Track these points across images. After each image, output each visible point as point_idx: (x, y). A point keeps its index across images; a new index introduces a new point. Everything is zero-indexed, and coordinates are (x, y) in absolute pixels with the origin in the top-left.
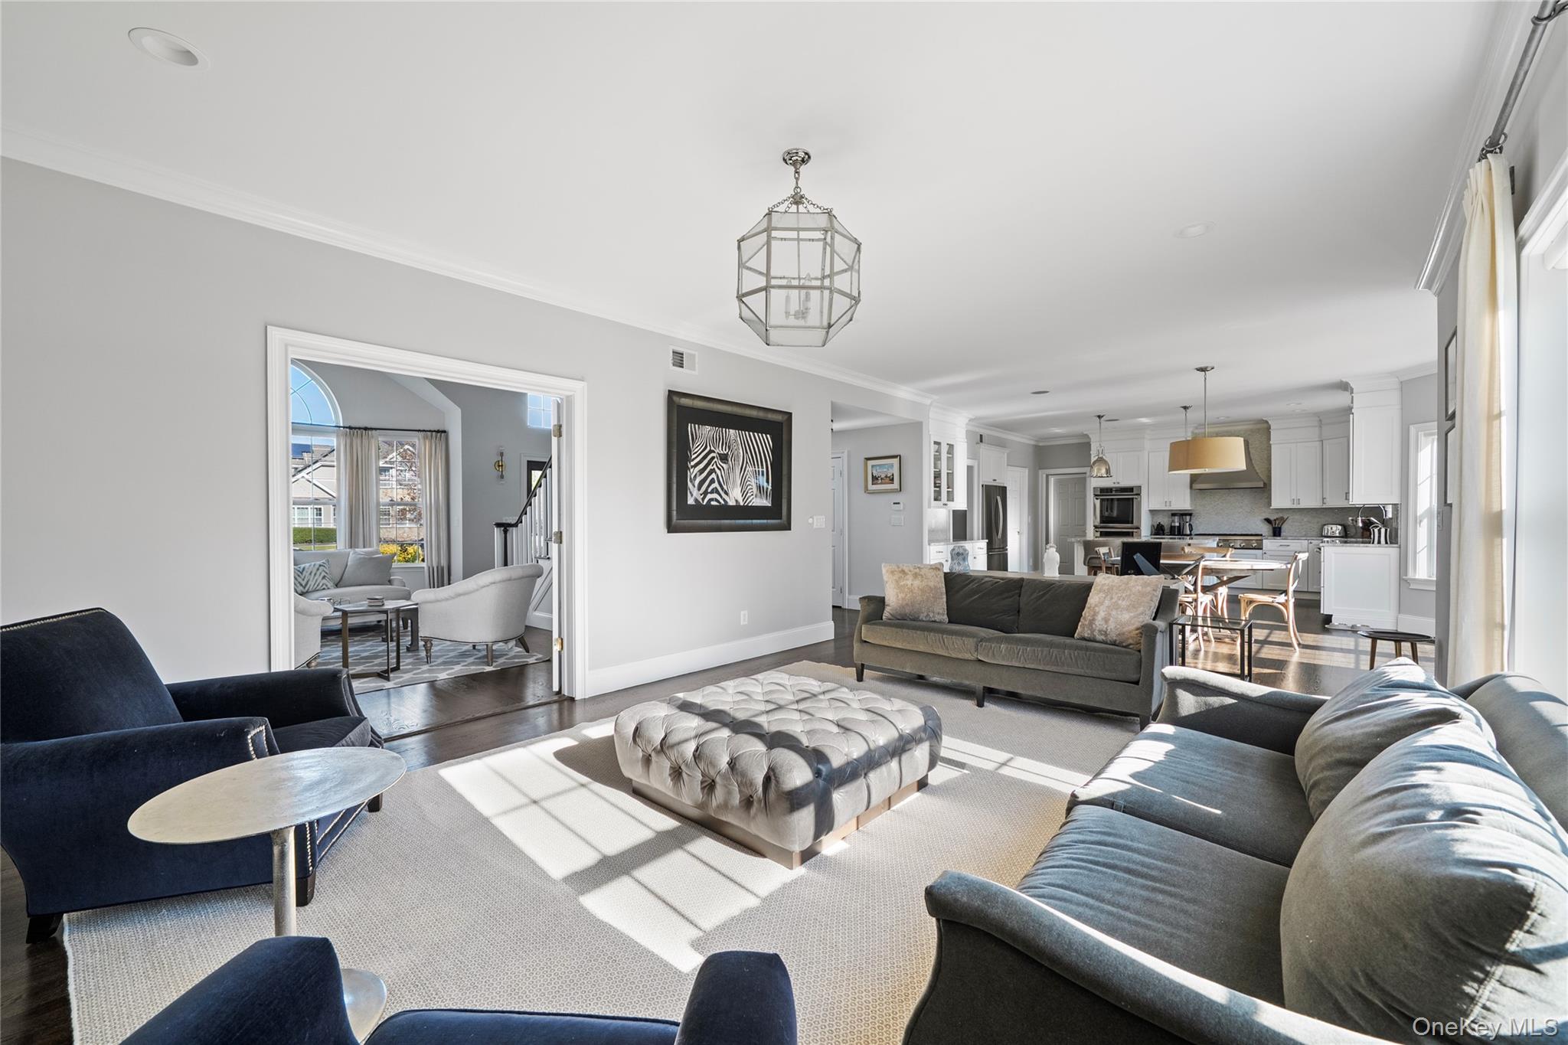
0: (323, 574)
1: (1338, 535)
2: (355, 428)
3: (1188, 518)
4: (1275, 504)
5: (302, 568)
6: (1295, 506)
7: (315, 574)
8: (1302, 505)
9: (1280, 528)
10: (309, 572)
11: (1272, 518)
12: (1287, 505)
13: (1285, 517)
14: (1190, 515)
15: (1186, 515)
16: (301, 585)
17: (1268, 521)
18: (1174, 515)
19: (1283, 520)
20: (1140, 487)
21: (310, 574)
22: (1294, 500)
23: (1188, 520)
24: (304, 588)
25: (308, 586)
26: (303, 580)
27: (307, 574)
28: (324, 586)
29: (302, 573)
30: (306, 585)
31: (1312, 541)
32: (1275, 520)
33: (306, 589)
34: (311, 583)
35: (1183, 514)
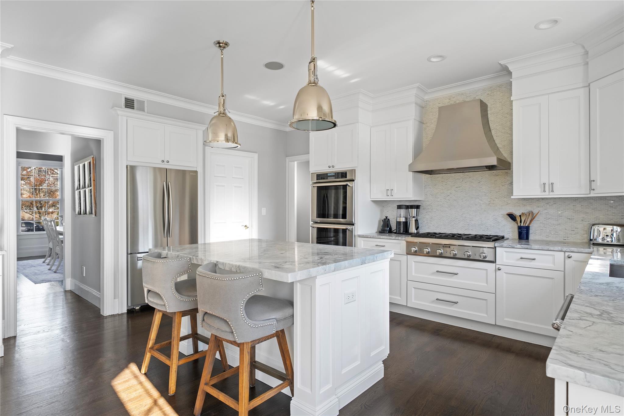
3: (414, 211)
4: (519, 192)
6: (547, 195)
8: (559, 193)
9: (528, 228)
11: (517, 213)
12: (536, 193)
13: (535, 212)
14: (418, 207)
15: (412, 207)
17: (512, 217)
18: (399, 207)
19: (532, 216)
20: (353, 171)
22: (544, 184)
23: (414, 215)
31: (571, 254)
32: (520, 216)
35: (409, 207)
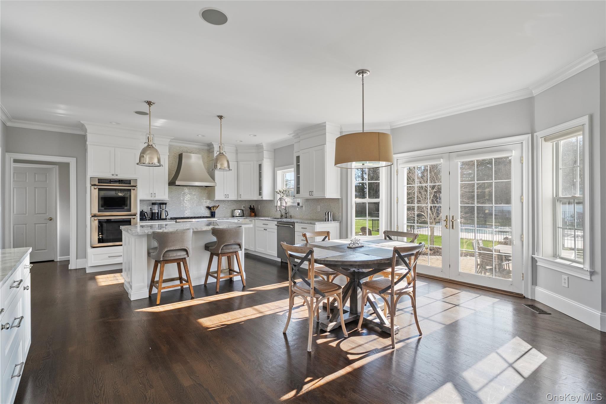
1: (238, 215)
4: (216, 198)
6: (226, 199)
8: (229, 198)
11: (212, 206)
13: (220, 205)
14: (166, 204)
17: (209, 208)
18: (153, 204)
19: (218, 207)
20: (136, 181)
22: (226, 195)
23: (164, 208)
31: (239, 220)
35: (162, 204)
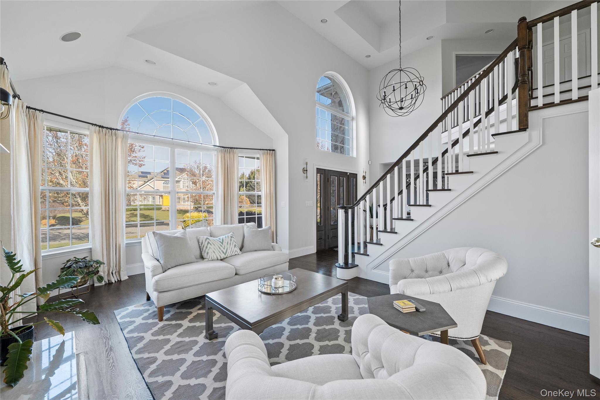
0: (234, 243)
2: (226, 148)
5: (221, 239)
7: (230, 244)
10: (227, 243)
16: (223, 253)
21: (228, 244)
24: (225, 254)
25: (227, 253)
26: (224, 249)
27: (226, 244)
28: (236, 253)
29: (222, 243)
30: (226, 252)
33: (227, 255)
34: (229, 251)
